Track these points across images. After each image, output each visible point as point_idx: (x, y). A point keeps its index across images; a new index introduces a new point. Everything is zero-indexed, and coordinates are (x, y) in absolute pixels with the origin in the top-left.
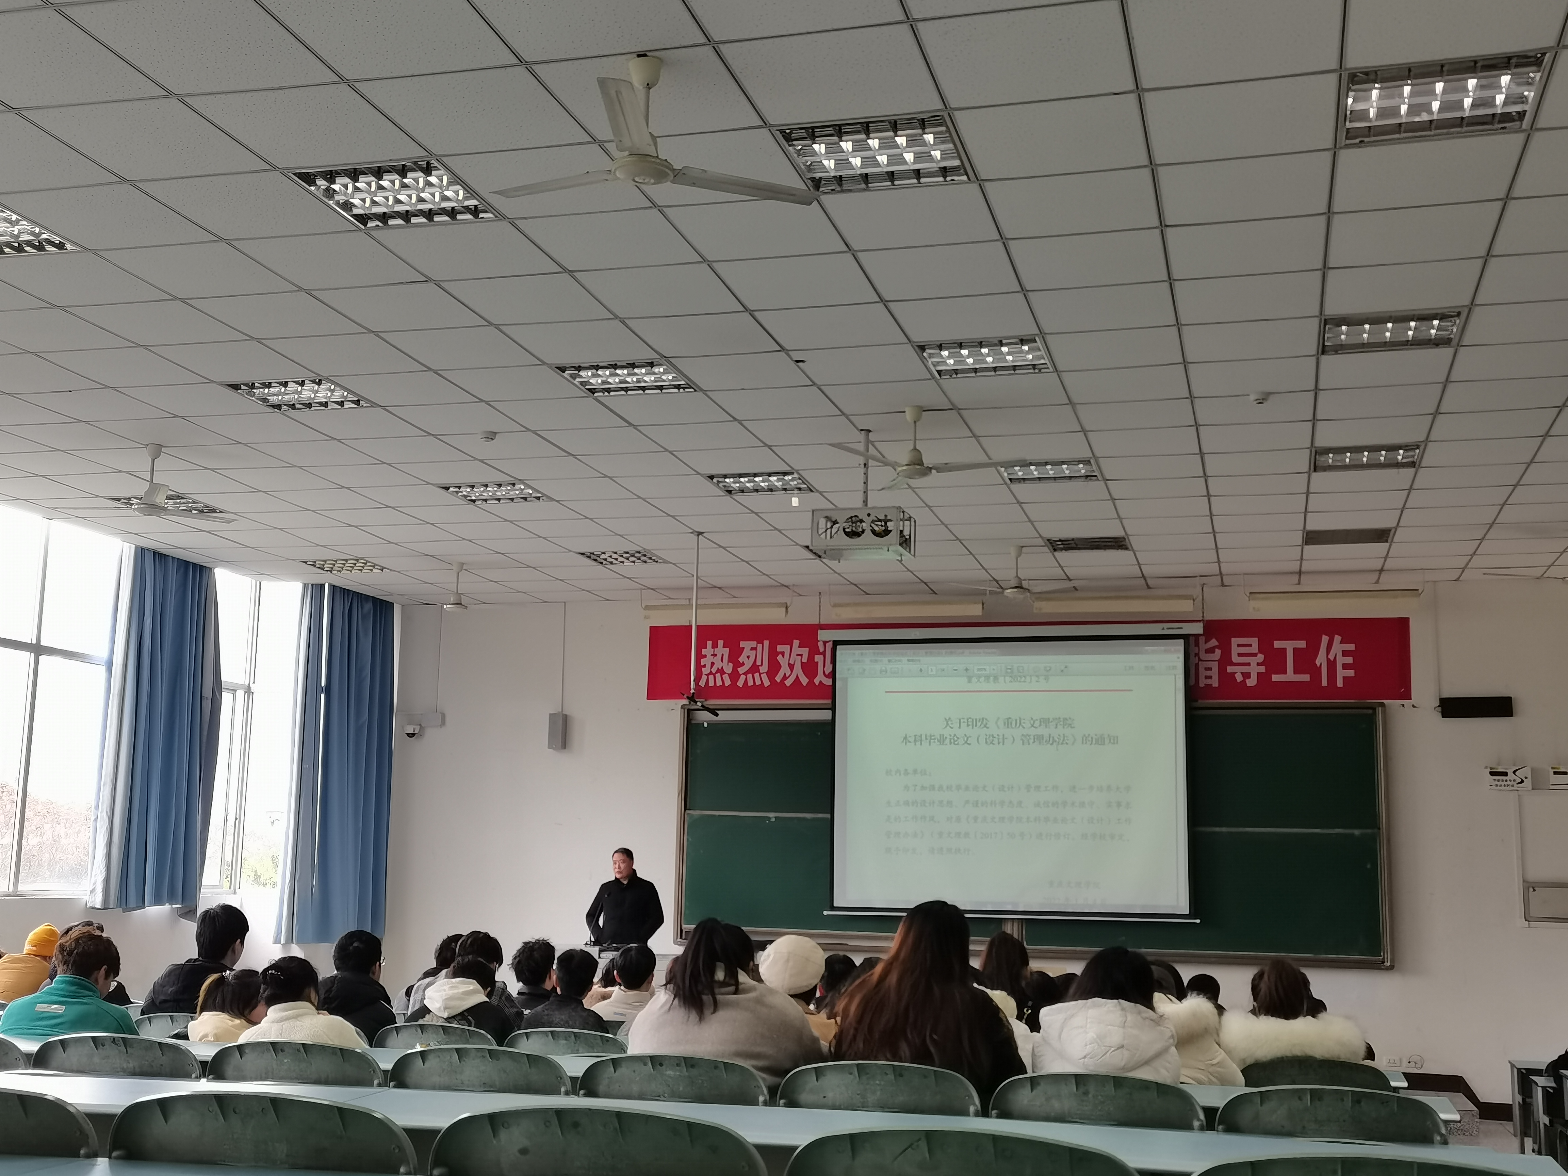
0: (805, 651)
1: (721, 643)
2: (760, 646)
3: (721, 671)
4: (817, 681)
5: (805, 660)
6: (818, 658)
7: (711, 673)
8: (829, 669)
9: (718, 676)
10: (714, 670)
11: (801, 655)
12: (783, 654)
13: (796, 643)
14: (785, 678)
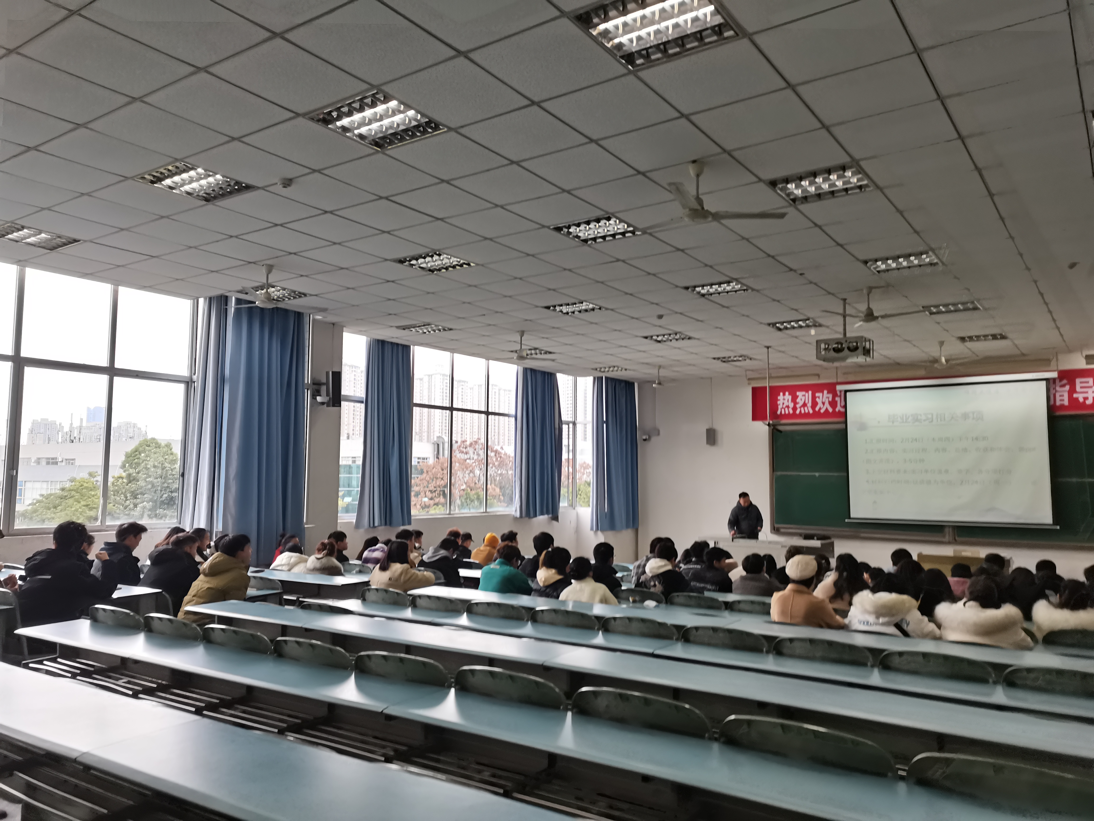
0: (830, 396)
1: (787, 393)
2: (807, 394)
3: (788, 407)
4: (837, 410)
5: (830, 399)
6: (838, 399)
7: (783, 408)
8: (843, 404)
9: (786, 409)
10: (784, 406)
11: (828, 398)
12: (819, 397)
13: (825, 392)
14: (820, 409)
